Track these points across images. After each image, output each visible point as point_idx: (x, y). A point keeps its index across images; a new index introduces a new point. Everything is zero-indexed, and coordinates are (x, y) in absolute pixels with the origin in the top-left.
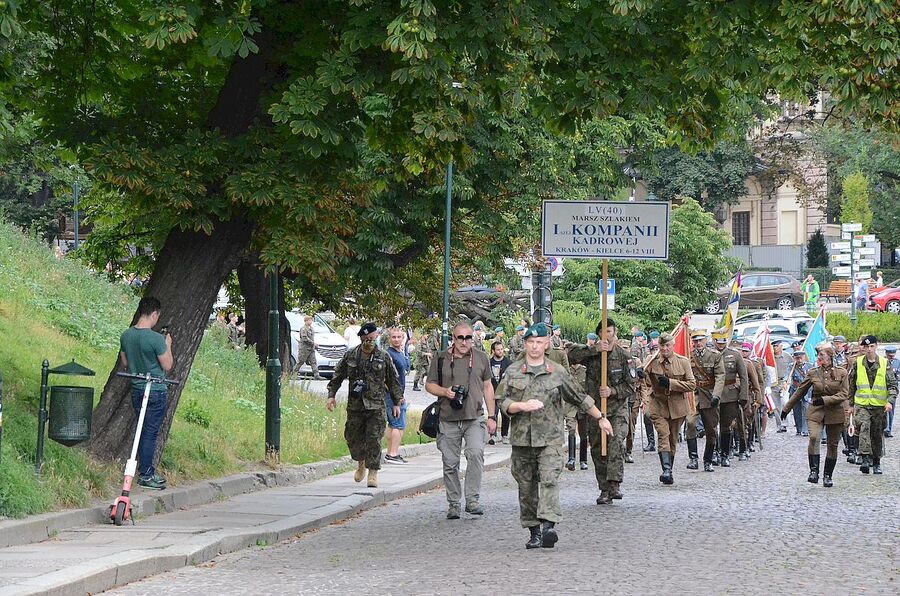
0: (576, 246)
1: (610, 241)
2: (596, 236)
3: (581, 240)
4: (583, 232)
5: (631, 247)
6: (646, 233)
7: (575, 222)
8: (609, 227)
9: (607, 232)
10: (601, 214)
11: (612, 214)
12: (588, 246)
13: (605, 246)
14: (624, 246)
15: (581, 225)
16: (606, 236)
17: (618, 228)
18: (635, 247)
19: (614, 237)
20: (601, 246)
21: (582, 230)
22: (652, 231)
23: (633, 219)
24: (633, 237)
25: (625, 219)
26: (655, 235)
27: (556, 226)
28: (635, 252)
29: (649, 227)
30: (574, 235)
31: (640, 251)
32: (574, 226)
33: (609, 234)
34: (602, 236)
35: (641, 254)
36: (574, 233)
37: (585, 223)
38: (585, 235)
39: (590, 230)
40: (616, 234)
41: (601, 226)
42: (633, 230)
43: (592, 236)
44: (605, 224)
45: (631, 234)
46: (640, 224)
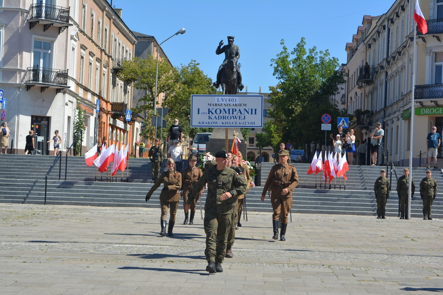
0: (210, 121)
1: (229, 118)
2: (221, 115)
3: (213, 117)
5: (241, 121)
6: (250, 112)
7: (209, 107)
8: (229, 109)
9: (228, 113)
10: (224, 102)
11: (231, 103)
12: (217, 121)
13: (227, 121)
14: (238, 121)
15: (213, 108)
16: (227, 115)
17: (234, 110)
18: (244, 121)
19: (231, 115)
20: (224, 121)
21: (213, 111)
22: (254, 112)
23: (242, 105)
24: (243, 115)
25: (238, 105)
26: (255, 114)
27: (199, 109)
28: (244, 123)
29: (252, 110)
30: (209, 115)
31: (247, 123)
32: (209, 109)
33: (229, 113)
34: (225, 115)
35: (247, 125)
36: (209, 113)
37: (215, 108)
38: (215, 114)
39: (218, 111)
40: (233, 114)
41: (224, 109)
42: (242, 111)
43: (219, 115)
44: (227, 108)
45: (241, 114)
46: (247, 108)
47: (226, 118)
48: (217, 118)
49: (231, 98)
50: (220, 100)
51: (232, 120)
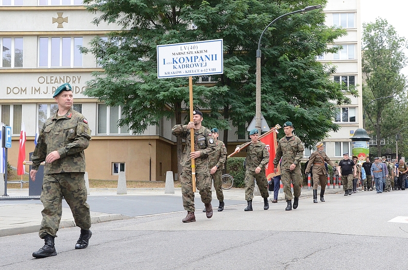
0: (175, 70)
1: (192, 66)
2: (185, 63)
3: (177, 67)
5: (203, 69)
6: (211, 59)
7: (174, 57)
8: (191, 57)
9: (190, 61)
10: (187, 51)
12: (181, 70)
13: (190, 69)
14: (200, 68)
15: (177, 58)
16: (190, 63)
17: (196, 58)
18: (205, 68)
20: (188, 69)
21: (178, 61)
22: (214, 57)
23: (203, 51)
25: (199, 52)
26: (216, 59)
27: (164, 60)
28: (206, 70)
29: (212, 55)
30: (174, 64)
31: (208, 70)
32: (173, 59)
33: (192, 61)
34: (188, 63)
35: (209, 72)
37: (179, 56)
38: (179, 64)
39: (182, 60)
40: (195, 61)
41: (187, 57)
42: (204, 58)
43: (183, 64)
44: (189, 56)
45: (203, 61)
46: (207, 54)
47: (189, 66)
48: (181, 67)
49: (193, 45)
50: (183, 48)
51: (195, 68)
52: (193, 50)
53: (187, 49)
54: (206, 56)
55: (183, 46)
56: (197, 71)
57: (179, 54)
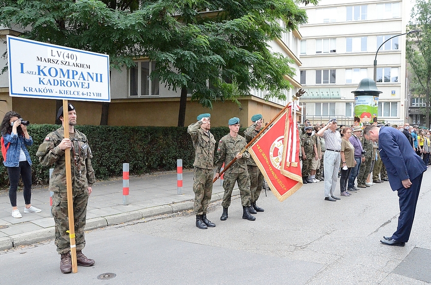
0: (42, 87)
1: (69, 84)
2: (58, 78)
3: (45, 81)
4: (47, 73)
5: (85, 91)
6: (95, 79)
7: (39, 63)
8: (68, 71)
9: (66, 76)
10: (61, 59)
11: (70, 60)
12: (52, 87)
13: (66, 88)
14: (80, 89)
15: (45, 66)
16: (66, 79)
17: (75, 73)
18: (88, 90)
20: (63, 88)
21: (46, 72)
22: (98, 78)
23: (85, 66)
24: (86, 82)
25: (79, 66)
26: (101, 81)
27: (22, 65)
28: (89, 94)
29: (97, 74)
30: (39, 76)
31: (92, 94)
32: (39, 67)
33: (68, 78)
34: (62, 78)
35: (92, 97)
36: (39, 74)
37: (49, 65)
38: (49, 77)
39: (53, 72)
40: (73, 78)
41: (61, 70)
42: (86, 75)
43: (54, 78)
44: (65, 68)
45: (84, 79)
46: (90, 71)
47: (65, 84)
48: (52, 83)
49: (71, 53)
50: (55, 53)
51: (73, 89)
52: (72, 61)
53: (61, 56)
54: (88, 73)
55: (55, 50)
56: (76, 93)
57: (49, 61)
